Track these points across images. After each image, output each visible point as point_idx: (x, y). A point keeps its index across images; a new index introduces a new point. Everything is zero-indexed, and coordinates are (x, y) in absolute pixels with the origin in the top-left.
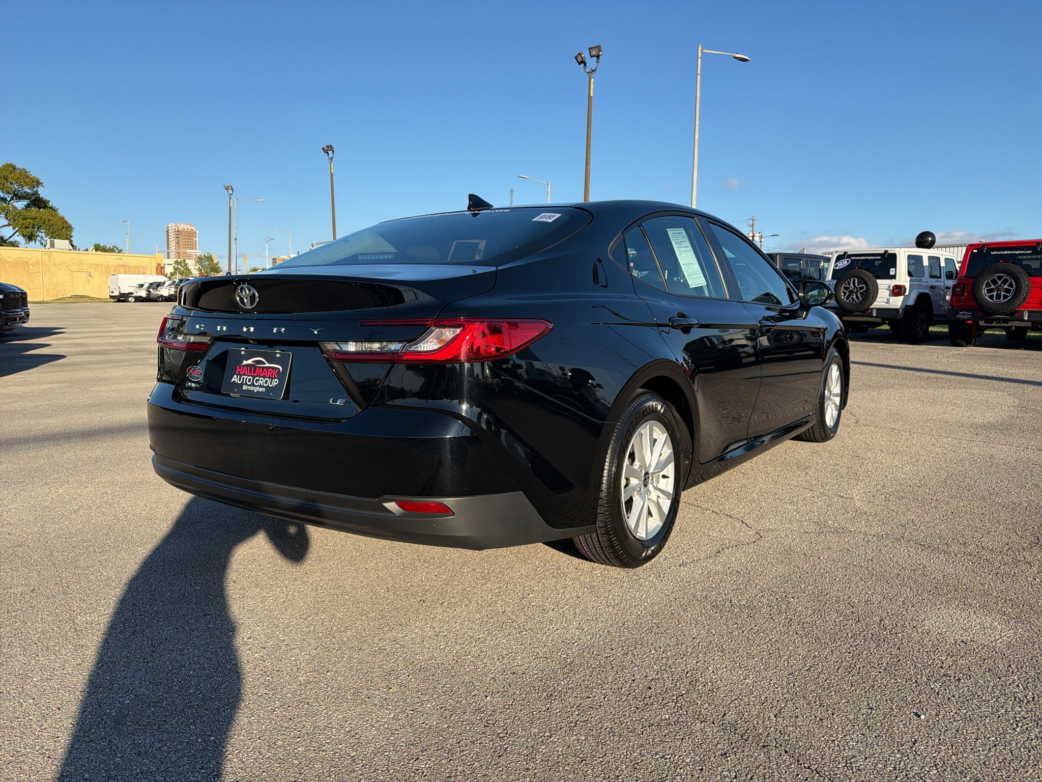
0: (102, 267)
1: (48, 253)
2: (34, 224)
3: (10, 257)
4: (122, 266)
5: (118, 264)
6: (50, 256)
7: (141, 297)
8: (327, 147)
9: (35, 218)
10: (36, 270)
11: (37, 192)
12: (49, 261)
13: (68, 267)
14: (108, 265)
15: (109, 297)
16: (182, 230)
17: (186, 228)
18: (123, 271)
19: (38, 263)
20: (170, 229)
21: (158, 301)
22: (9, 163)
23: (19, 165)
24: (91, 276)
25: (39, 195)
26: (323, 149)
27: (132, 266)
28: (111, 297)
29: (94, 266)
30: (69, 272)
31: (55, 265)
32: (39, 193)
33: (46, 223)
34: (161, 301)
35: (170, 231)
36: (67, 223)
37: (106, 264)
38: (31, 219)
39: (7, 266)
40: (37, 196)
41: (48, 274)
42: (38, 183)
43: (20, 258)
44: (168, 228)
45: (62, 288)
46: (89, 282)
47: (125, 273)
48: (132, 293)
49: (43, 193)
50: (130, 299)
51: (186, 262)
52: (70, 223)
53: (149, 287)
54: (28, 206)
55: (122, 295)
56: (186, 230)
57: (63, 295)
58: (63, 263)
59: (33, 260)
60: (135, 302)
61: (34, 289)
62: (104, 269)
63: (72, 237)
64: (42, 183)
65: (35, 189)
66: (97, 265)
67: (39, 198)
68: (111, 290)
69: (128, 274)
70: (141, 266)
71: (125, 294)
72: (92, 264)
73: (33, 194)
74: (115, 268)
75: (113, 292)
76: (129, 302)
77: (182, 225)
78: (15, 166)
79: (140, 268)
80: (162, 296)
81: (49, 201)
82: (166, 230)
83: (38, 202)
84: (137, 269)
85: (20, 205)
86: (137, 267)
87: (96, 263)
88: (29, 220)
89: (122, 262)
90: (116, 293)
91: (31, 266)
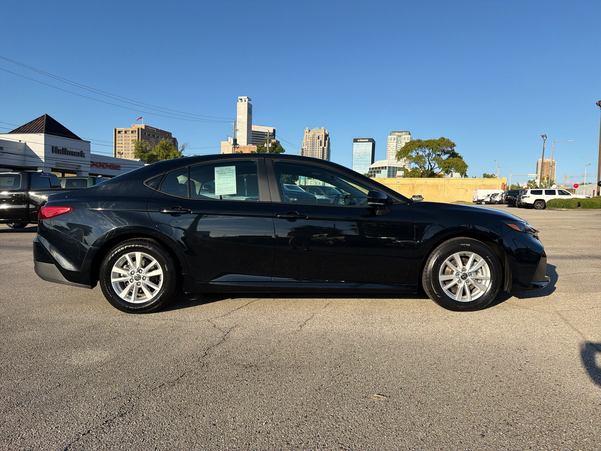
0: (473, 186)
1: (448, 180)
2: (449, 166)
3: (430, 183)
4: (483, 185)
5: (481, 184)
6: (448, 181)
7: (488, 202)
8: (599, 102)
9: (450, 163)
10: (442, 189)
11: (453, 150)
12: (448, 184)
13: (456, 187)
14: (476, 185)
15: (472, 202)
16: (546, 162)
17: (549, 161)
18: (483, 188)
19: (442, 185)
20: (539, 162)
21: (495, 204)
22: (442, 137)
23: (446, 138)
24: (467, 191)
25: (454, 151)
26: (596, 104)
27: (488, 185)
28: (474, 202)
29: (469, 186)
30: (457, 189)
31: (450, 186)
32: (454, 150)
33: (455, 165)
34: (497, 204)
35: (539, 163)
36: (465, 164)
37: (475, 184)
38: (448, 163)
39: (429, 187)
40: (453, 151)
41: (447, 190)
42: (454, 145)
43: (435, 183)
44: (538, 161)
45: (452, 197)
46: (466, 194)
47: (484, 189)
48: (484, 200)
49: (456, 150)
50: (483, 203)
51: (535, 181)
52: (466, 164)
53: (491, 196)
54: (449, 157)
55: (479, 201)
56: (549, 162)
57: (452, 201)
58: (454, 184)
59: (441, 183)
60: (485, 204)
61: (440, 198)
62: (474, 187)
63: (466, 171)
64: (456, 145)
65: (453, 148)
66: (471, 185)
67: (454, 152)
68: (474, 198)
69: (486, 189)
70: (494, 185)
71: (480, 200)
72: (468, 184)
73: (451, 151)
74: (479, 186)
75: (474, 199)
76: (482, 204)
77: (547, 159)
78: (444, 138)
79: (493, 186)
80: (496, 201)
81: (458, 154)
82: (537, 163)
83: (454, 155)
84: (491, 187)
85: (445, 157)
86: (491, 185)
87: (470, 184)
88: (447, 164)
89: (484, 183)
90: (476, 200)
91: (439, 187)
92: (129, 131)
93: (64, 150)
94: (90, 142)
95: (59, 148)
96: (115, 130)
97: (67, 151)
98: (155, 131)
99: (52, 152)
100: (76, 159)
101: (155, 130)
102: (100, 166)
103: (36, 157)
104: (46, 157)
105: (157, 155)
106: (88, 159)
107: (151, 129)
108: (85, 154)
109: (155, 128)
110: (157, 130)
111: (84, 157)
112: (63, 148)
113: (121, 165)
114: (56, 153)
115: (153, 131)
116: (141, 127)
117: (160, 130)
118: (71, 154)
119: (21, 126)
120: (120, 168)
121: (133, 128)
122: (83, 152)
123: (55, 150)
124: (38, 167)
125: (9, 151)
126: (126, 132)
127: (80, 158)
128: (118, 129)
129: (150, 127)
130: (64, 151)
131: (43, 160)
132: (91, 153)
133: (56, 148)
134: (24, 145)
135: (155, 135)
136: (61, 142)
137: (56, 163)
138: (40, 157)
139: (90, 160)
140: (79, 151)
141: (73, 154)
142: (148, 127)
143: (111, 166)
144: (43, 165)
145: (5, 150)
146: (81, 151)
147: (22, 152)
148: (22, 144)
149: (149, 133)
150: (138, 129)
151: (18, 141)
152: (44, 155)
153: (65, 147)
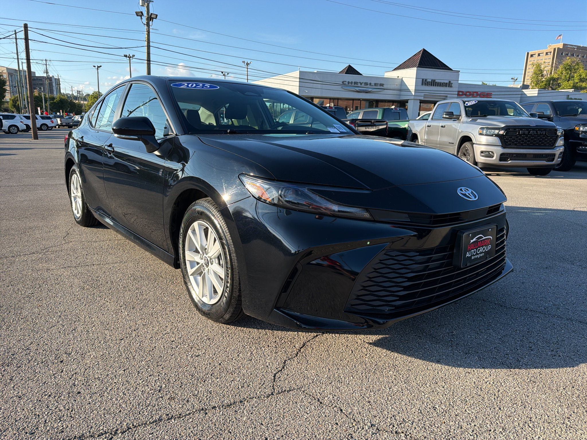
92: (543, 53)
93: (433, 81)
94: (459, 71)
95: (428, 80)
96: (528, 53)
97: (436, 82)
98: (576, 49)
99: (422, 85)
100: (443, 90)
101: (576, 47)
102: (470, 95)
103: (408, 90)
104: (416, 90)
105: (558, 78)
106: (455, 89)
107: (571, 47)
108: (452, 83)
109: (575, 46)
110: (579, 47)
111: (451, 87)
112: (432, 80)
113: (493, 93)
114: (425, 85)
115: (573, 49)
116: (558, 47)
117: (583, 47)
118: (439, 85)
119: (401, 64)
120: (491, 96)
121: (548, 48)
122: (451, 82)
123: (425, 82)
124: (409, 100)
125: (389, 87)
126: (539, 55)
127: (447, 89)
128: (531, 53)
129: (569, 45)
130: (433, 83)
131: (413, 93)
132: (459, 82)
133: (425, 81)
134: (401, 80)
135: (574, 54)
136: (431, 74)
137: (424, 95)
138: (411, 91)
139: (457, 90)
140: (447, 82)
141: (441, 85)
142: (567, 45)
143: (482, 94)
144: (413, 97)
145: (385, 87)
146: (449, 82)
147: (398, 87)
148: (399, 79)
149: (567, 53)
150: (555, 50)
151: (397, 78)
152: (414, 89)
153: (433, 78)
